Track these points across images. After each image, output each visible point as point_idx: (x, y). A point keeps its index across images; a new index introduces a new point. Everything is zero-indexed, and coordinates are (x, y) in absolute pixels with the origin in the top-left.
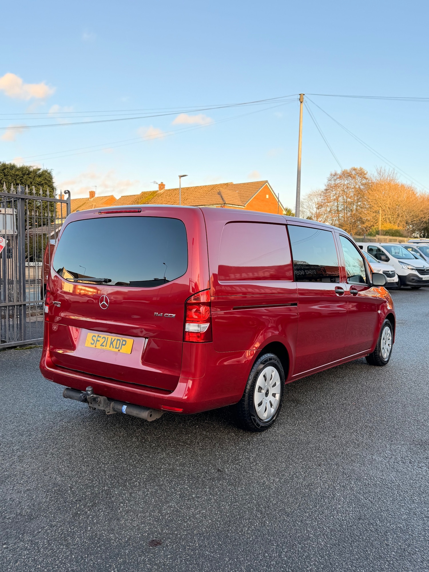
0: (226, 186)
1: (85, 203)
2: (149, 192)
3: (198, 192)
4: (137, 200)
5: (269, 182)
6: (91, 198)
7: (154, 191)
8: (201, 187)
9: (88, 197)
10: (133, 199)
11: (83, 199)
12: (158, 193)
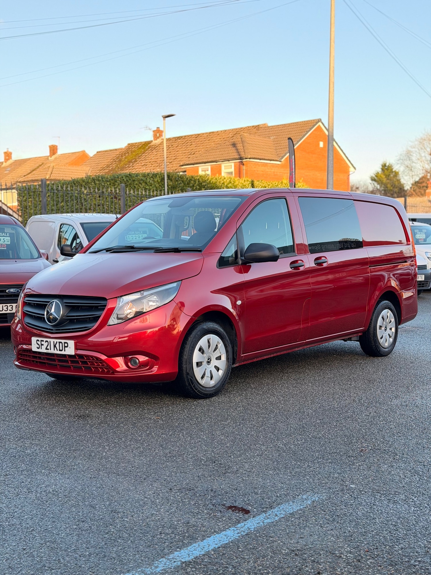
0: (255, 129)
1: (42, 164)
2: (139, 143)
3: (213, 141)
4: (119, 156)
5: (323, 121)
6: (51, 156)
7: (145, 142)
8: (218, 133)
9: (48, 154)
10: (114, 156)
11: (40, 157)
12: (152, 144)
